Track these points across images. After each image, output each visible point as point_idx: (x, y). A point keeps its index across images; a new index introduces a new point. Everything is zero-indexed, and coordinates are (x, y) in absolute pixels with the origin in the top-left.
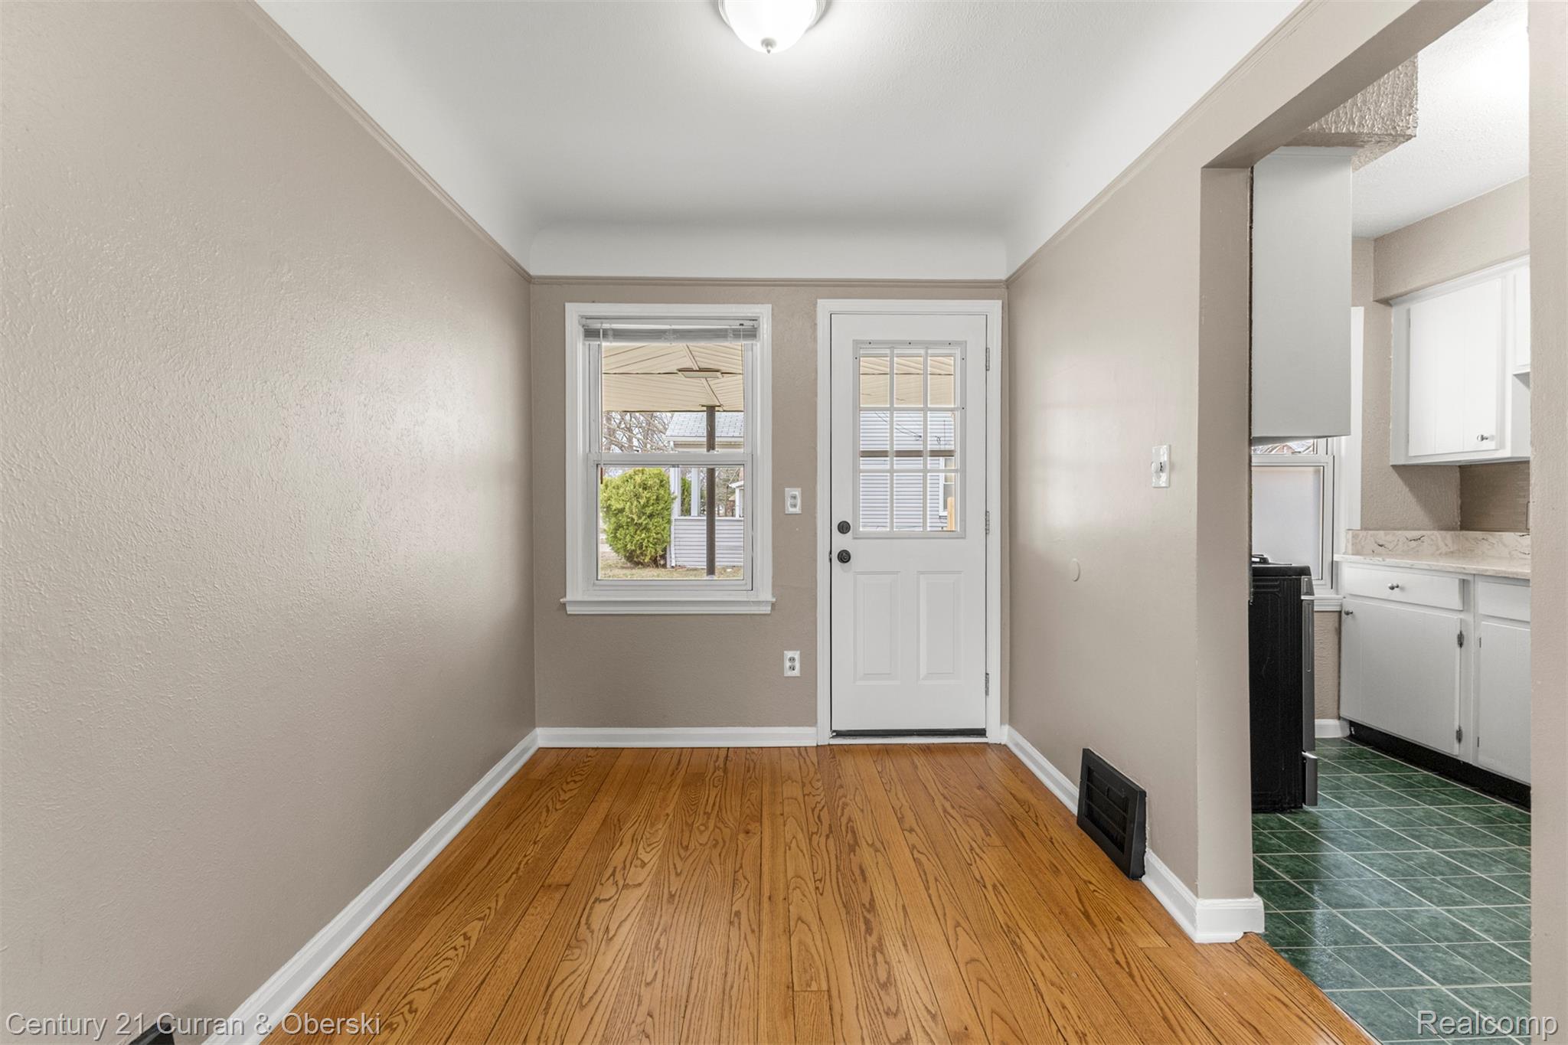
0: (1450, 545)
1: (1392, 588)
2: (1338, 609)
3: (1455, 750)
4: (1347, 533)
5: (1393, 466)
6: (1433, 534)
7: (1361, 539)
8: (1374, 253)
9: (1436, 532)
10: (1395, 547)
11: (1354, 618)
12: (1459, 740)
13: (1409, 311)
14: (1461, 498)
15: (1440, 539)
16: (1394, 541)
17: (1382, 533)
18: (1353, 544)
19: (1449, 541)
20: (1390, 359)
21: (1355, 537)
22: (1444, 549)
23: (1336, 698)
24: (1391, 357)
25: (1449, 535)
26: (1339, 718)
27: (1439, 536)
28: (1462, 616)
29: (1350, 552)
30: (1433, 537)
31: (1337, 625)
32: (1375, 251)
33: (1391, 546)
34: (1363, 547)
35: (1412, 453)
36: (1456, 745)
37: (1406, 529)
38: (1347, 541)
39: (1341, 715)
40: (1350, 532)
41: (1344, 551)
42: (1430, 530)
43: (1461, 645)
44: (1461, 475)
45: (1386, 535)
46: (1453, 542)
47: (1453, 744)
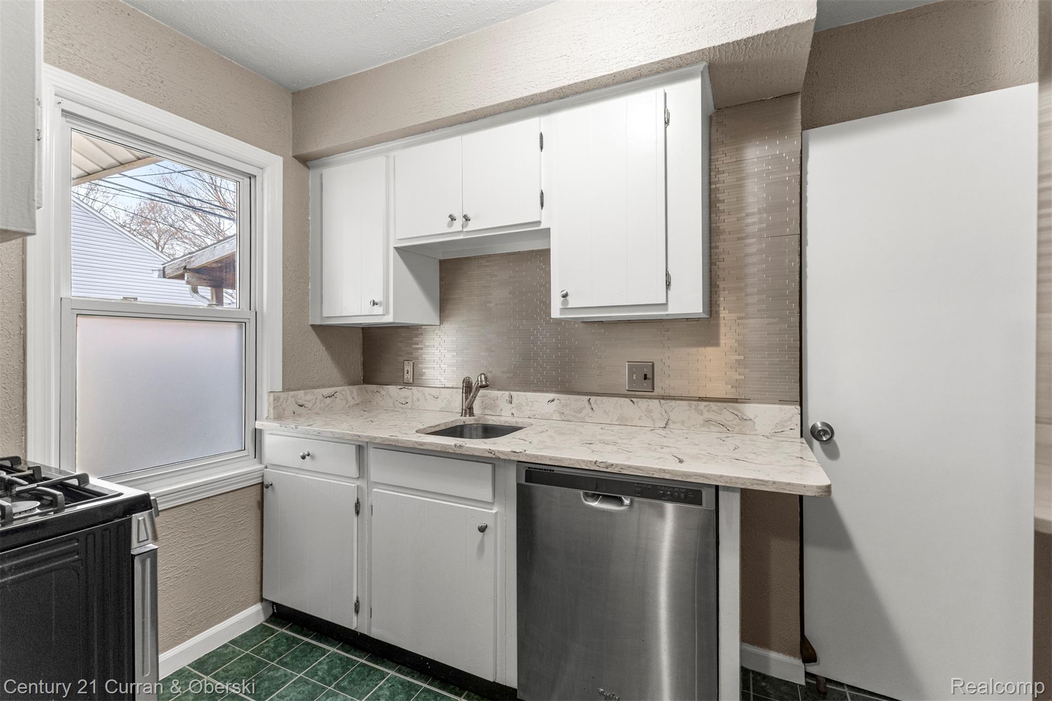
0: (356, 398)
1: (303, 457)
2: (259, 480)
3: (353, 623)
4: (269, 396)
5: (311, 325)
6: (343, 390)
7: (282, 402)
8: (292, 108)
9: (345, 388)
10: (314, 405)
11: (273, 489)
12: (357, 611)
13: (321, 175)
14: (363, 356)
15: (348, 393)
16: (313, 399)
17: (301, 393)
18: (274, 408)
19: (355, 395)
20: (308, 220)
21: (276, 399)
22: (352, 402)
23: (259, 579)
24: (309, 218)
25: (355, 389)
26: (262, 600)
27: (348, 391)
28: (358, 483)
29: (272, 416)
30: (343, 392)
31: (259, 498)
32: (293, 105)
33: (309, 405)
34: (284, 410)
35: (325, 314)
36: (355, 618)
37: (323, 387)
38: (269, 403)
39: (264, 597)
40: (272, 395)
41: (265, 415)
42: (342, 386)
43: (358, 513)
44: (363, 335)
45: (306, 394)
46: (358, 395)
47: (352, 618)
